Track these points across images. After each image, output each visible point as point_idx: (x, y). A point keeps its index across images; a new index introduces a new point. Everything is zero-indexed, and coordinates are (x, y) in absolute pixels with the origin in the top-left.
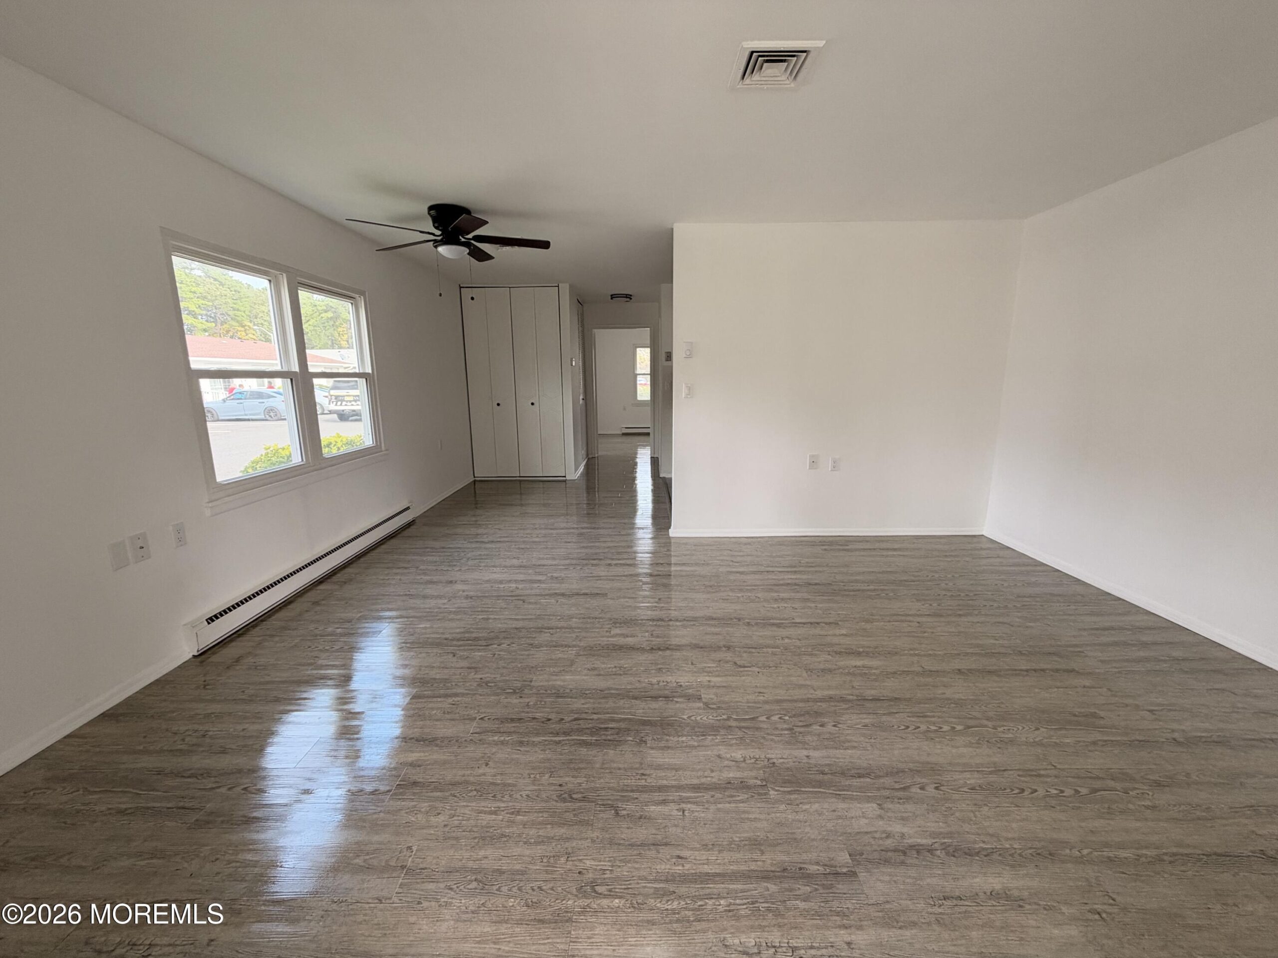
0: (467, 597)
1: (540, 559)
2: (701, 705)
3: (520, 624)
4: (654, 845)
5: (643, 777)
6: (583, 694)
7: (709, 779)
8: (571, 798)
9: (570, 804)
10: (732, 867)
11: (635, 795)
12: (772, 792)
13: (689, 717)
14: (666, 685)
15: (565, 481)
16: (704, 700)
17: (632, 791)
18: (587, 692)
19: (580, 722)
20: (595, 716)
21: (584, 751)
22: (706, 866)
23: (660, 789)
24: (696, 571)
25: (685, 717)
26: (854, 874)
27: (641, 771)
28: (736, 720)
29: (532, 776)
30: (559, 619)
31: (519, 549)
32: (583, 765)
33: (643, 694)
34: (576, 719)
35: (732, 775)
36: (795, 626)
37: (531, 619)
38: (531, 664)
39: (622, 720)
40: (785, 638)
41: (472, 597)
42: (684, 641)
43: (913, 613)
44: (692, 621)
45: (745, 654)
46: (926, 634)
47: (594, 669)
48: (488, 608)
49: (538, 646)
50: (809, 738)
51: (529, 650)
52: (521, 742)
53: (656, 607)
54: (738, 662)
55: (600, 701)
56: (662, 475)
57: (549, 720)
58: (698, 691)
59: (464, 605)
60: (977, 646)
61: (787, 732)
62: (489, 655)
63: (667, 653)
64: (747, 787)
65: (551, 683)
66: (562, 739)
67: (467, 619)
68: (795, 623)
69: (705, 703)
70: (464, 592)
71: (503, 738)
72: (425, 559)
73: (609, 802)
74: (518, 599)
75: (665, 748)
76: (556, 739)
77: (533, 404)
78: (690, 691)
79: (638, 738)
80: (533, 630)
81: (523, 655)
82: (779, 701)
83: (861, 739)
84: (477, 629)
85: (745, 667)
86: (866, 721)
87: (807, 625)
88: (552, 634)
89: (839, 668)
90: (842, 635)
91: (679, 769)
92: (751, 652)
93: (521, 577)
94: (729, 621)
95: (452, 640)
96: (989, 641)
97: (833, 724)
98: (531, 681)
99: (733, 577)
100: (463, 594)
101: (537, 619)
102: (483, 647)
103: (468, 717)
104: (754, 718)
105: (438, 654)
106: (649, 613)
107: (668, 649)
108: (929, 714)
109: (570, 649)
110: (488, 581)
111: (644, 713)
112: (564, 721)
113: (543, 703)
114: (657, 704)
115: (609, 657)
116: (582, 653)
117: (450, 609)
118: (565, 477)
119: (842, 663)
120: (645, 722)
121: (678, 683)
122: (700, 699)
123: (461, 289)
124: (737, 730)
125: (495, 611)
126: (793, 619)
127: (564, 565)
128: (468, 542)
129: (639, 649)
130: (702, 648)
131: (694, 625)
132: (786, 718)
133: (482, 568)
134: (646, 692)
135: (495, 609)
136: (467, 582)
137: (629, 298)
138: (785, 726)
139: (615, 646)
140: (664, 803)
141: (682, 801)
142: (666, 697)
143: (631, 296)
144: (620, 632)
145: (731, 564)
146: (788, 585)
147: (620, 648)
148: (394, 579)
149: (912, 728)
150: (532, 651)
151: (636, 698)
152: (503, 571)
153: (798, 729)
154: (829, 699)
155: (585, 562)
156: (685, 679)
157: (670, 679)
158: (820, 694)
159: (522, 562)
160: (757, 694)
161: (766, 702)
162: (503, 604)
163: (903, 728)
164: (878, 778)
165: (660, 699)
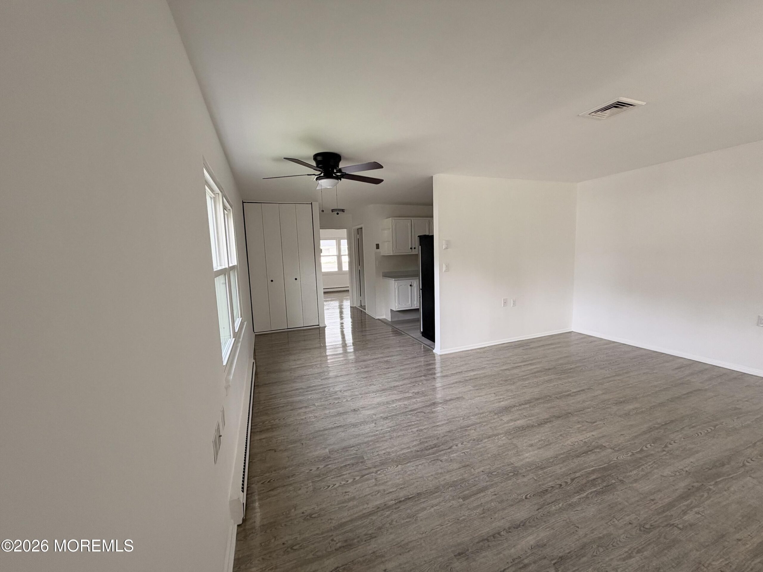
0: (384, 418)
1: (388, 382)
2: (610, 450)
3: (446, 428)
4: (720, 538)
5: (655, 501)
7: (679, 490)
8: (647, 529)
9: (653, 532)
11: (668, 513)
12: (711, 487)
13: (617, 459)
14: (579, 444)
15: (319, 328)
16: (608, 447)
17: (664, 512)
18: (551, 461)
19: (577, 480)
20: (578, 474)
21: (606, 497)
23: (671, 505)
24: (485, 373)
25: (615, 459)
27: (648, 499)
28: (637, 453)
29: (609, 523)
30: (463, 419)
31: (364, 378)
32: (620, 507)
33: (577, 452)
34: (573, 480)
35: (682, 484)
36: (577, 394)
37: (447, 423)
38: (495, 453)
39: (593, 472)
40: (584, 401)
41: (387, 418)
42: (546, 416)
43: (609, 376)
44: (531, 402)
45: (583, 416)
46: (630, 385)
47: (531, 445)
48: (409, 422)
49: (479, 440)
50: (677, 452)
51: (478, 444)
52: (570, 505)
53: (500, 399)
54: (587, 420)
55: (565, 464)
56: (377, 318)
57: (561, 485)
58: (597, 442)
59: (390, 424)
60: (656, 386)
61: (665, 453)
62: (462, 454)
63: (549, 425)
64: (698, 489)
65: (524, 461)
66: (585, 494)
67: (409, 434)
68: (575, 392)
69: (611, 448)
70: (375, 415)
71: (557, 506)
72: (309, 397)
73: (666, 523)
74: (418, 412)
75: (636, 481)
76: (582, 496)
77: (296, 279)
78: (593, 443)
79: (616, 479)
80: (459, 430)
81: (481, 448)
82: (636, 437)
83: (693, 446)
84: (425, 438)
85: (594, 422)
86: (680, 436)
87: (581, 392)
88: (475, 430)
89: (629, 412)
90: (603, 394)
91: (659, 491)
92: (583, 414)
93: (394, 397)
94: (545, 399)
95: (422, 451)
96: (656, 383)
97: (672, 442)
98: (512, 464)
99: (508, 373)
100: (376, 417)
101: (450, 422)
102: (449, 450)
103: (518, 500)
104: (642, 450)
105: (430, 463)
106: (502, 403)
107: (546, 423)
108: (693, 425)
109: (499, 436)
110: (379, 404)
111: (595, 464)
112: (569, 483)
113: (541, 476)
114: (592, 457)
115: (526, 436)
116: (510, 437)
117: (387, 430)
118: (319, 325)
119: (626, 409)
120: (604, 469)
121: (582, 441)
122: (605, 447)
123: (244, 203)
124: (646, 458)
125: (417, 424)
126: (571, 391)
127: (409, 384)
128: (322, 380)
129: (533, 426)
130: (560, 417)
131: (535, 405)
132: (653, 445)
133: (361, 396)
134: (577, 451)
135: (416, 422)
136: (366, 408)
137: (343, 211)
138: (660, 450)
139: (519, 428)
140: (685, 513)
141: (690, 508)
142: (590, 451)
143: (344, 210)
144: (508, 419)
145: (495, 365)
146: (538, 372)
147: (523, 428)
148: (310, 417)
149: (700, 434)
150: (482, 444)
151: (578, 456)
152: (378, 395)
153: (667, 449)
154: (650, 430)
155: (418, 379)
156: (581, 437)
157: (573, 439)
158: (645, 427)
159: (380, 387)
160: (622, 436)
161: (632, 439)
162: (414, 418)
163: (697, 435)
164: (728, 463)
165: (589, 453)
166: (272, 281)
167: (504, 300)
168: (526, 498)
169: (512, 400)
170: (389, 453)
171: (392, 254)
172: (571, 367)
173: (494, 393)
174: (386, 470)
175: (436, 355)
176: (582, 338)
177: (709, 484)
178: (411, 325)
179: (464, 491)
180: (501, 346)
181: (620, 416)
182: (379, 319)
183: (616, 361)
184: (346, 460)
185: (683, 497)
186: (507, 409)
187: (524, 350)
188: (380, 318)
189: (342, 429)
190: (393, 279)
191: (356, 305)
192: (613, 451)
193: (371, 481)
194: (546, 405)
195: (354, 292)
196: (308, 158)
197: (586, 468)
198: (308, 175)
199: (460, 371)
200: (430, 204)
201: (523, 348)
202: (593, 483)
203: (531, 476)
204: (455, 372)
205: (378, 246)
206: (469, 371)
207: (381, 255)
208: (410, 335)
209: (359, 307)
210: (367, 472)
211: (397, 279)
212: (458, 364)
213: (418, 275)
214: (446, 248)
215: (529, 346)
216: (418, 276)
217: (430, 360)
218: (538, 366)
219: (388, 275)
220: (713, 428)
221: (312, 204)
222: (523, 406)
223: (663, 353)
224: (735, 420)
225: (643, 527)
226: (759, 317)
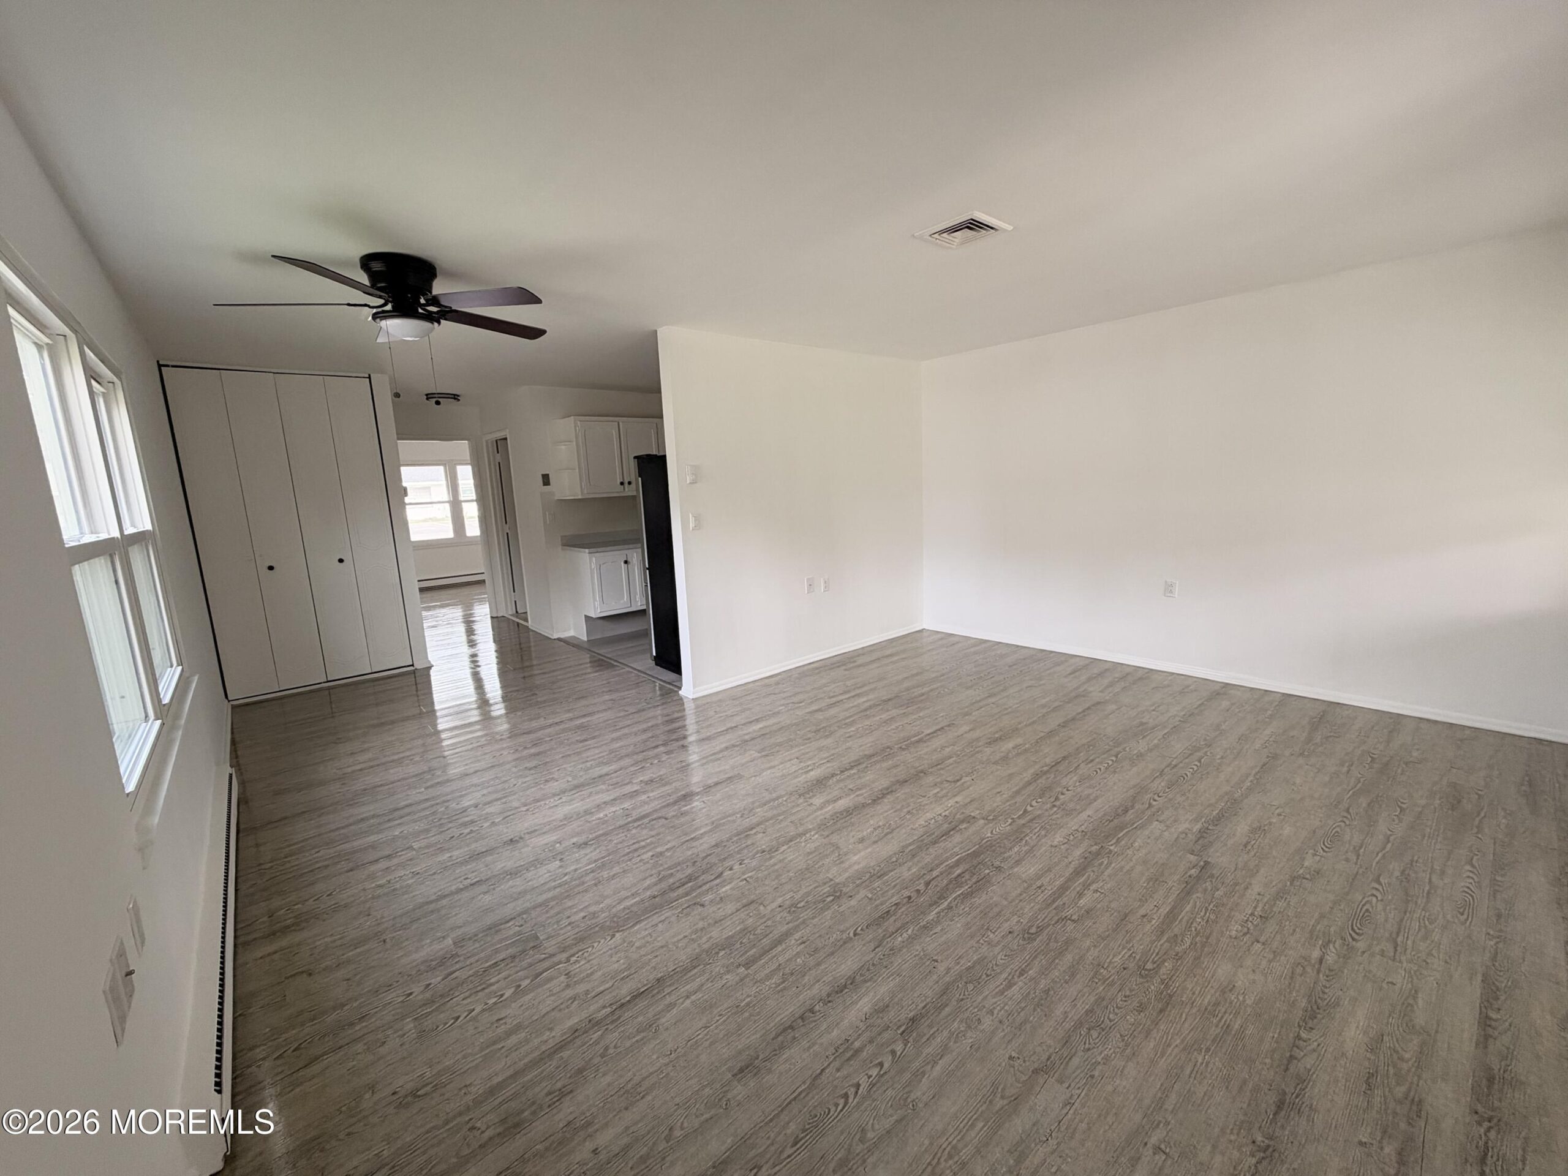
0: (580, 846)
1: (586, 770)
2: (982, 822)
3: (710, 840)
4: (1122, 920)
5: (1043, 888)
6: (893, 863)
7: (1073, 863)
8: (1032, 934)
9: (1040, 938)
10: (1170, 900)
11: (1059, 902)
12: (1112, 848)
13: (992, 833)
14: (936, 822)
15: (414, 672)
16: (978, 817)
17: (1054, 901)
18: (894, 859)
19: (933, 883)
20: (935, 873)
21: (977, 901)
22: (1161, 910)
23: (1063, 888)
24: (780, 722)
25: (989, 835)
26: (1207, 863)
27: (1035, 887)
28: (1018, 818)
29: (981, 941)
30: (742, 817)
31: (530, 769)
32: (996, 910)
33: (933, 836)
34: (927, 884)
35: (1078, 853)
36: (933, 737)
37: (710, 831)
38: (800, 867)
39: (957, 864)
40: (943, 748)
41: (586, 844)
42: (884, 783)
43: (978, 699)
44: (859, 764)
45: (942, 772)
46: (1010, 710)
47: (862, 840)
48: (634, 843)
49: (773, 850)
50: (1071, 805)
51: (771, 858)
52: (925, 927)
53: (808, 766)
54: (948, 779)
55: (916, 860)
56: (555, 636)
57: (910, 898)
58: (963, 813)
59: (595, 855)
60: (1043, 706)
61: (1055, 809)
62: (741, 883)
63: (890, 798)
64: (1098, 854)
65: (851, 871)
66: (946, 903)
67: (635, 867)
68: (929, 734)
69: (983, 819)
70: (560, 843)
71: (905, 935)
72: (397, 833)
73: (1057, 918)
74: (653, 820)
75: (1018, 862)
76: (942, 907)
77: (341, 561)
78: (958, 816)
79: (991, 867)
80: (735, 839)
81: (775, 864)
82: (1018, 792)
83: (1091, 791)
84: (669, 868)
85: (958, 781)
86: (1075, 778)
87: (939, 733)
88: (764, 833)
89: (1008, 753)
90: (970, 730)
91: (1049, 870)
92: (942, 769)
93: (601, 798)
94: (884, 753)
95: (664, 893)
96: (1044, 701)
97: (1065, 790)
98: (831, 880)
99: (820, 716)
100: (564, 845)
101: (716, 827)
102: (718, 881)
103: (841, 942)
104: (1025, 811)
105: (680, 915)
106: (812, 773)
107: (884, 796)
108: (1091, 758)
109: (808, 835)
110: (568, 819)
111: (961, 849)
112: (922, 892)
113: (878, 889)
114: (957, 838)
115: (853, 824)
116: (826, 833)
117: (588, 868)
118: (413, 665)
119: (1003, 749)
120: (975, 854)
121: (940, 815)
122: (974, 818)
123: (162, 368)
124: (1031, 824)
125: (652, 843)
126: (923, 732)
127: (632, 766)
128: (426, 788)
129: (864, 806)
130: (906, 781)
131: (867, 767)
132: (1039, 800)
133: (524, 809)
134: (933, 834)
135: (648, 841)
136: (538, 832)
137: (455, 399)
138: (1049, 806)
139: (841, 813)
140: (1080, 895)
141: (1086, 886)
142: (953, 829)
143: (458, 396)
144: (821, 801)
145: (797, 705)
146: (870, 707)
147: (848, 812)
148: (401, 877)
149: (1098, 771)
150: (778, 857)
151: (935, 843)
152: (564, 799)
153: (1057, 803)
154: (1037, 776)
155: (651, 753)
156: (939, 810)
157: (929, 815)
158: (1028, 775)
159: (568, 781)
160: (998, 795)
161: (1012, 797)
162: (645, 832)
163: (1095, 773)
164: (1133, 807)
165: (952, 833)
166: (271, 568)
167: (808, 580)
168: (855, 934)
169: (829, 765)
170: (594, 915)
171: (580, 497)
172: (923, 691)
173: (797, 758)
174: (590, 949)
175: (685, 700)
176: (942, 639)
177: (1110, 844)
178: (630, 645)
179: (746, 952)
180: (806, 668)
181: (996, 763)
182: (559, 639)
183: (989, 673)
184: (497, 951)
185: (1078, 872)
186: (820, 783)
187: (846, 670)
188: (563, 635)
189: (484, 888)
190: (587, 550)
191: (507, 611)
192: (986, 822)
193: (558, 980)
194: (885, 765)
195: (499, 582)
196: (346, 263)
197: (947, 859)
198: (349, 305)
199: (733, 725)
200: (655, 390)
201: (844, 667)
202: (958, 881)
203: (863, 893)
204: (722, 729)
205: (546, 480)
206: (751, 722)
207: (556, 498)
208: (632, 665)
209: (511, 615)
210: (547, 964)
211: (592, 550)
212: (729, 713)
213: (638, 540)
214: (693, 482)
215: (855, 662)
216: (640, 541)
217: (673, 712)
218: (871, 697)
219: (574, 542)
220: (1114, 759)
221: (369, 377)
222: (847, 773)
223: (1052, 652)
224: (1140, 741)
225: (1028, 933)
226: (1166, 582)
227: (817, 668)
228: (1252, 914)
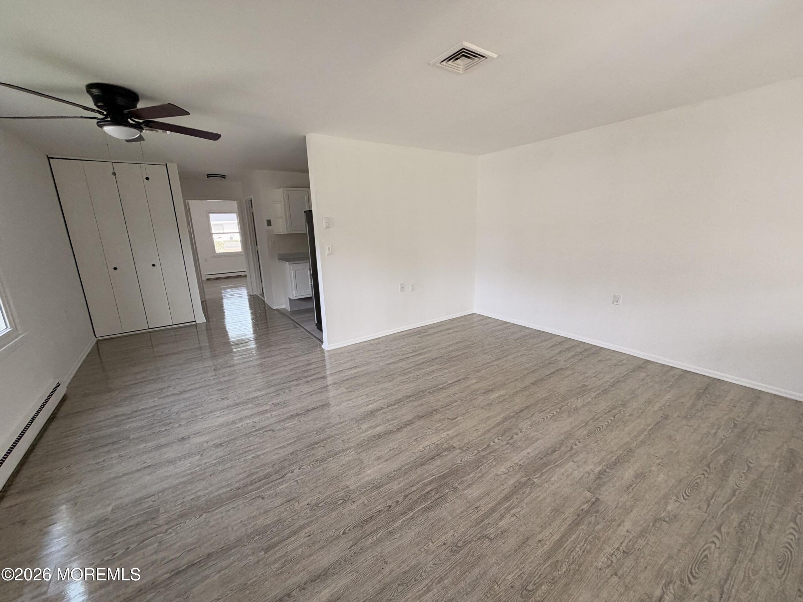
0: (217, 446)
1: (247, 393)
2: (459, 451)
3: (290, 449)
4: (524, 543)
5: (479, 509)
6: (390, 478)
7: (506, 490)
8: (459, 547)
9: (462, 552)
10: (562, 529)
11: (486, 522)
12: (535, 480)
13: (461, 461)
14: (430, 448)
15: (196, 325)
16: (457, 447)
17: (482, 521)
18: (392, 475)
19: (410, 496)
20: (414, 488)
21: (431, 514)
22: (554, 537)
23: (493, 510)
24: (368, 369)
25: (459, 462)
26: (597, 499)
27: (474, 507)
28: (482, 450)
29: (422, 550)
30: (316, 434)
31: (219, 390)
32: (442, 523)
33: (424, 459)
34: (406, 497)
35: (512, 481)
36: (452, 386)
37: (294, 442)
38: (332, 475)
39: (431, 482)
40: (455, 394)
41: (221, 445)
42: (410, 417)
43: (489, 361)
44: (400, 402)
45: (447, 411)
46: (505, 370)
47: (379, 458)
48: (247, 447)
49: (323, 460)
50: (519, 444)
51: (320, 466)
52: (390, 532)
53: (370, 401)
54: (449, 417)
55: (406, 477)
56: (275, 308)
57: (390, 506)
58: (449, 443)
59: (221, 454)
60: (526, 369)
61: (508, 446)
62: (293, 484)
63: (409, 428)
64: (524, 484)
65: (362, 481)
66: (411, 514)
67: (239, 464)
68: (450, 384)
69: (460, 449)
70: (207, 443)
71: (375, 538)
72: (127, 427)
73: (479, 535)
74: (266, 431)
75: (469, 486)
76: (408, 517)
77: (154, 265)
78: (445, 445)
79: (451, 488)
80: (305, 449)
81: (319, 471)
82: (489, 431)
83: (536, 433)
84: (257, 468)
85: (455, 419)
86: (528, 423)
87: (456, 383)
88: (324, 447)
89: (493, 401)
90: (476, 383)
91: (488, 494)
92: (448, 409)
93: (247, 413)
94: (419, 395)
95: (245, 486)
96: (527, 365)
97: (519, 431)
98: (348, 487)
99: (392, 367)
100: (208, 444)
101: (299, 440)
102: (281, 480)
103: (333, 538)
104: (489, 446)
105: (247, 504)
106: (370, 406)
107: (406, 425)
108: (544, 409)
109: (348, 451)
110: (221, 426)
111: (437, 471)
112: (400, 502)
113: (373, 498)
114: (438, 462)
115: (379, 445)
116: (359, 451)
117: (212, 462)
118: (195, 321)
119: (491, 398)
120: (444, 476)
121: (434, 443)
122: (454, 447)
123: (50, 160)
124: (488, 456)
125: (257, 448)
126: (447, 382)
127: (273, 392)
128: (159, 399)
129: (391, 432)
130: (423, 417)
131: (404, 404)
132: (500, 438)
133: (201, 417)
134: (424, 457)
135: (255, 446)
136: (201, 434)
137: (222, 177)
138: (504, 443)
139: (374, 436)
140: (502, 517)
141: (508, 510)
142: (437, 455)
143: (225, 176)
144: (367, 426)
145: (382, 359)
146: (423, 363)
147: (379, 436)
148: (112, 458)
149: (545, 419)
150: (324, 465)
151: (423, 464)
152: (225, 413)
153: (511, 441)
154: (505, 419)
155: (287, 385)
156: (435, 439)
157: (427, 443)
158: (499, 418)
159: (234, 400)
160: (476, 431)
161: (484, 434)
162: (257, 439)
163: (543, 420)
164: (559, 448)
165: (436, 458)
166: (115, 269)
167: (401, 284)
168: (344, 533)
169: (383, 401)
170: (199, 497)
171: (286, 233)
172: (459, 354)
173: (367, 395)
174: (182, 525)
175: (325, 351)
176: (482, 320)
177: (535, 477)
178: (307, 316)
179: (272, 539)
180: (399, 334)
181: (482, 408)
182: (277, 310)
183: (501, 344)
184: (131, 519)
185: (506, 498)
186: (372, 414)
187: (420, 337)
188: (279, 307)
189: (150, 471)
190: (288, 263)
191: (257, 292)
192: (460, 451)
193: (152, 546)
194: (416, 404)
195: (252, 277)
197: (426, 477)
198: (82, 117)
199: (341, 370)
201: (419, 336)
202: (425, 497)
203: (364, 499)
204: (334, 372)
205: (269, 223)
206: (351, 368)
207: (275, 233)
208: (305, 327)
209: (260, 294)
210: (152, 533)
211: (292, 262)
212: (343, 361)
213: (308, 258)
214: (328, 227)
215: (427, 332)
217: (312, 359)
218: (426, 356)
219: (284, 258)
220: (558, 410)
221: (166, 165)
222: (391, 408)
223: (544, 332)
224: (579, 398)
225: (456, 546)
226: (614, 295)
227: (403, 335)
228: (618, 549)
